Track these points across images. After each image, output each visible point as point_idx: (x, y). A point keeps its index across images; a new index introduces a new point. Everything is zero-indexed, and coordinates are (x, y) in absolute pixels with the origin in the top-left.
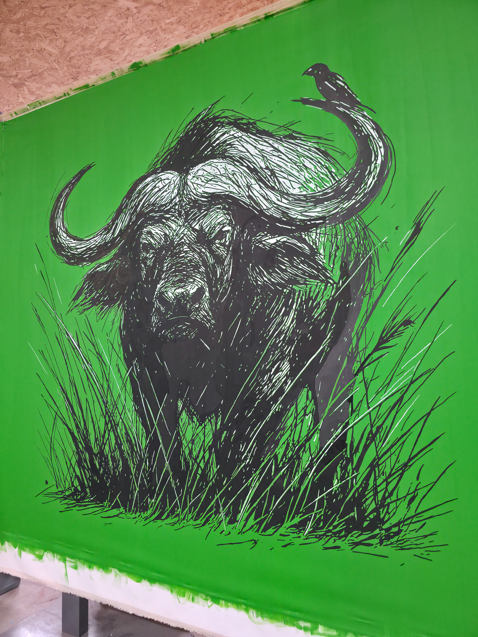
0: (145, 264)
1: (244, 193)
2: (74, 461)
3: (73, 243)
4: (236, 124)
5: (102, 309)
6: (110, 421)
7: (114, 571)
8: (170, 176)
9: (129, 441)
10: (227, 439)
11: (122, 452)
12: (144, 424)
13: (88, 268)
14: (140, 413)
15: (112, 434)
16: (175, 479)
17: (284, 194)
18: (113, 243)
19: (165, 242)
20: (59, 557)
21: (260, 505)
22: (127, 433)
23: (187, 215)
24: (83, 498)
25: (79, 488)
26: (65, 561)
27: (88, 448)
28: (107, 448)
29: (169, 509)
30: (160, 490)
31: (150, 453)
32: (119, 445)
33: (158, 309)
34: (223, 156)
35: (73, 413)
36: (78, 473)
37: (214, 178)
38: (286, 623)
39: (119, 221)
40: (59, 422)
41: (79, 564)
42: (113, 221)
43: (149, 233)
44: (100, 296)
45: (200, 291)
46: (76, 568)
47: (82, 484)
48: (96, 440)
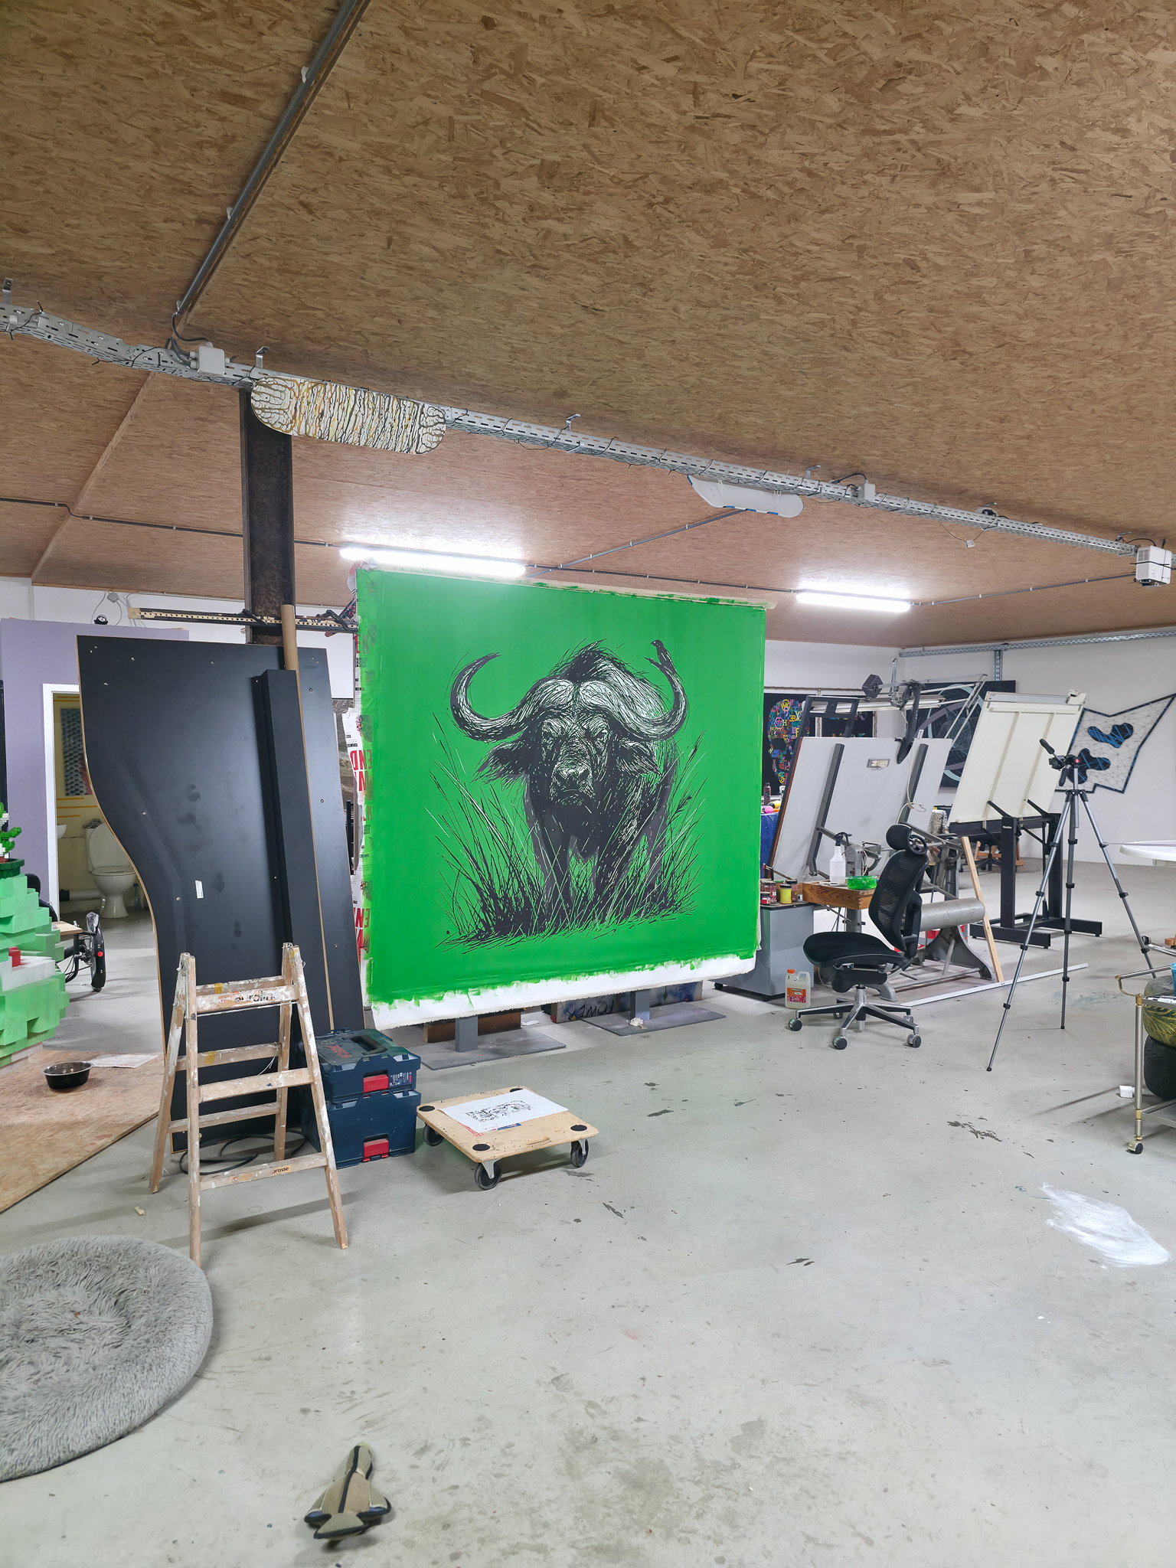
0: (546, 748)
1: (616, 709)
2: (478, 909)
3: (477, 720)
4: (612, 660)
5: (507, 781)
6: (514, 870)
7: (515, 983)
8: (567, 685)
9: (531, 884)
10: (601, 871)
11: (524, 893)
12: (543, 869)
13: (493, 745)
14: (539, 861)
15: (515, 880)
16: (565, 904)
17: (638, 716)
18: (517, 728)
19: (562, 733)
20: (460, 991)
21: (619, 907)
22: (529, 878)
23: (579, 717)
24: (487, 937)
25: (484, 929)
26: (467, 993)
27: (493, 895)
28: (511, 892)
29: (561, 925)
30: (554, 914)
31: (547, 889)
32: (521, 888)
33: (555, 784)
34: (604, 679)
35: (478, 868)
36: (483, 917)
37: (598, 695)
38: (629, 971)
39: (523, 709)
40: (462, 878)
41: (481, 990)
42: (519, 708)
43: (549, 724)
44: (505, 770)
45: (586, 772)
46: (479, 994)
47: (486, 925)
48: (501, 887)
